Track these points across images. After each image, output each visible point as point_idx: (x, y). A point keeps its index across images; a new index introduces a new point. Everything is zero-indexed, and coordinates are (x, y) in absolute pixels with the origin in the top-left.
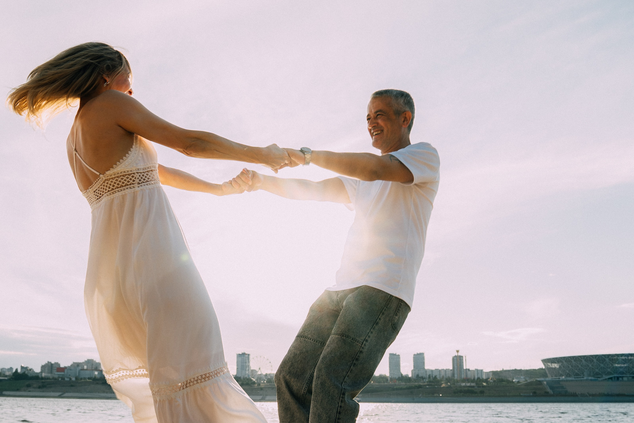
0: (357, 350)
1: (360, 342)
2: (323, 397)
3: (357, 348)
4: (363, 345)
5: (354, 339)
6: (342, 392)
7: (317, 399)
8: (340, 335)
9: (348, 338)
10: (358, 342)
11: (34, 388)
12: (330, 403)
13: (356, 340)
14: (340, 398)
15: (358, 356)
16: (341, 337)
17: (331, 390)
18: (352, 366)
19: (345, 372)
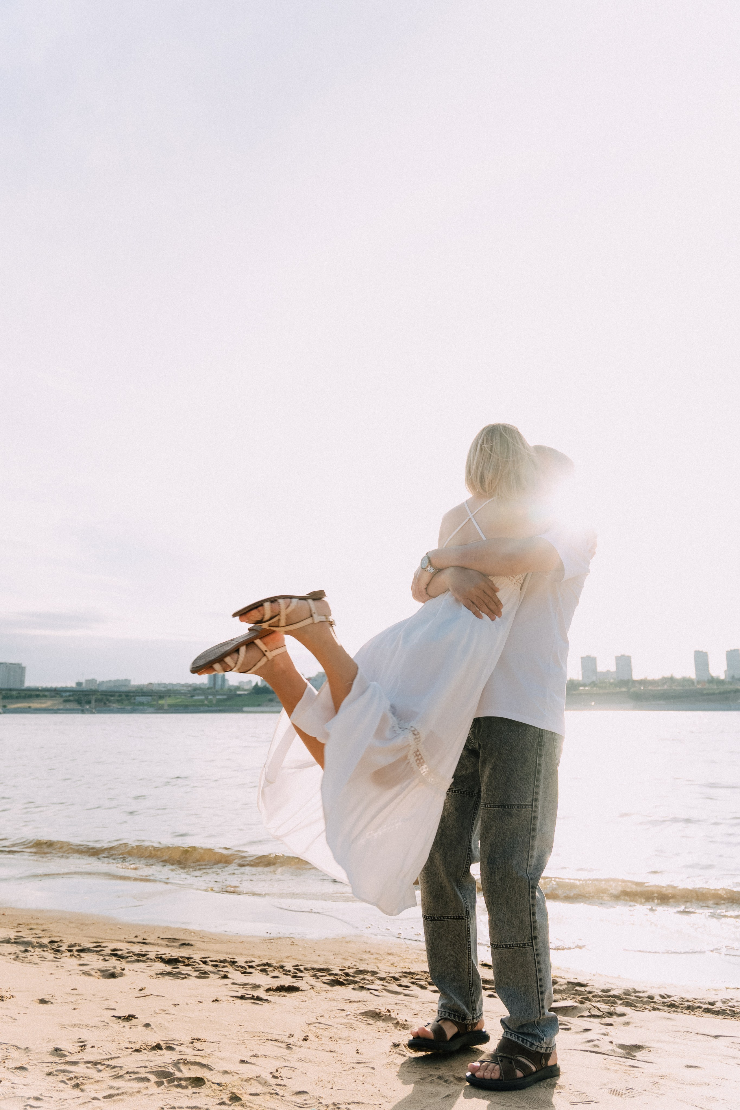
0: (529, 817)
1: (528, 806)
2: (508, 897)
3: (527, 815)
4: (533, 808)
5: (520, 806)
6: (530, 885)
7: (499, 900)
8: (500, 807)
9: (512, 808)
10: (525, 808)
11: (277, 702)
12: (519, 903)
13: (522, 806)
14: (529, 893)
15: (534, 825)
16: (503, 810)
17: (515, 885)
18: (531, 841)
19: (525, 853)
